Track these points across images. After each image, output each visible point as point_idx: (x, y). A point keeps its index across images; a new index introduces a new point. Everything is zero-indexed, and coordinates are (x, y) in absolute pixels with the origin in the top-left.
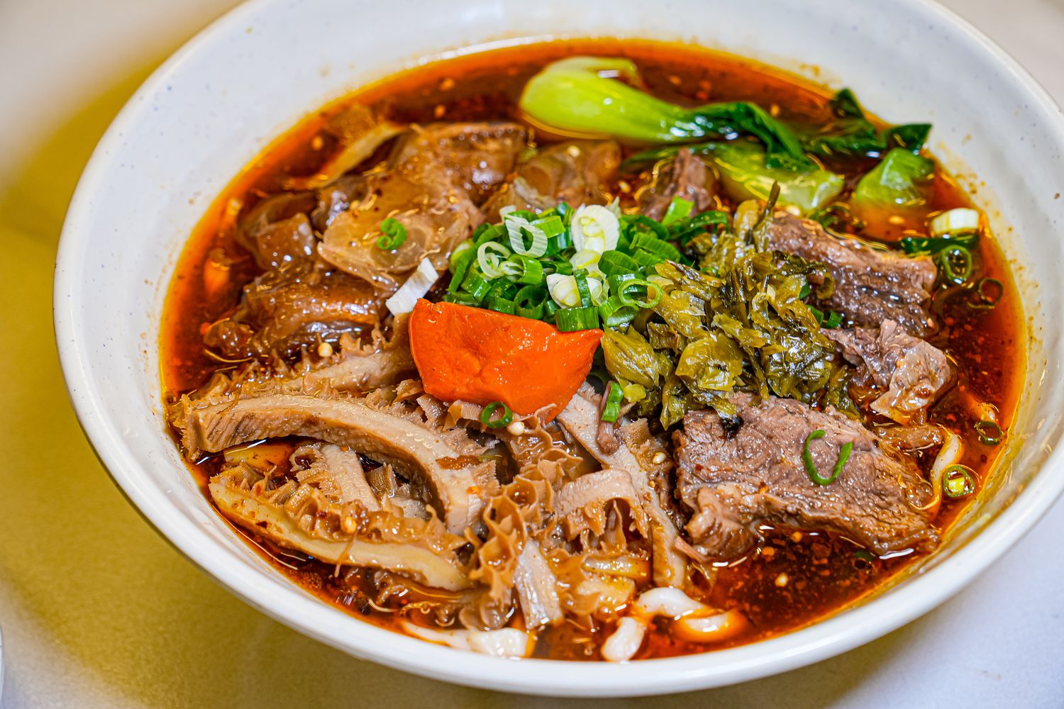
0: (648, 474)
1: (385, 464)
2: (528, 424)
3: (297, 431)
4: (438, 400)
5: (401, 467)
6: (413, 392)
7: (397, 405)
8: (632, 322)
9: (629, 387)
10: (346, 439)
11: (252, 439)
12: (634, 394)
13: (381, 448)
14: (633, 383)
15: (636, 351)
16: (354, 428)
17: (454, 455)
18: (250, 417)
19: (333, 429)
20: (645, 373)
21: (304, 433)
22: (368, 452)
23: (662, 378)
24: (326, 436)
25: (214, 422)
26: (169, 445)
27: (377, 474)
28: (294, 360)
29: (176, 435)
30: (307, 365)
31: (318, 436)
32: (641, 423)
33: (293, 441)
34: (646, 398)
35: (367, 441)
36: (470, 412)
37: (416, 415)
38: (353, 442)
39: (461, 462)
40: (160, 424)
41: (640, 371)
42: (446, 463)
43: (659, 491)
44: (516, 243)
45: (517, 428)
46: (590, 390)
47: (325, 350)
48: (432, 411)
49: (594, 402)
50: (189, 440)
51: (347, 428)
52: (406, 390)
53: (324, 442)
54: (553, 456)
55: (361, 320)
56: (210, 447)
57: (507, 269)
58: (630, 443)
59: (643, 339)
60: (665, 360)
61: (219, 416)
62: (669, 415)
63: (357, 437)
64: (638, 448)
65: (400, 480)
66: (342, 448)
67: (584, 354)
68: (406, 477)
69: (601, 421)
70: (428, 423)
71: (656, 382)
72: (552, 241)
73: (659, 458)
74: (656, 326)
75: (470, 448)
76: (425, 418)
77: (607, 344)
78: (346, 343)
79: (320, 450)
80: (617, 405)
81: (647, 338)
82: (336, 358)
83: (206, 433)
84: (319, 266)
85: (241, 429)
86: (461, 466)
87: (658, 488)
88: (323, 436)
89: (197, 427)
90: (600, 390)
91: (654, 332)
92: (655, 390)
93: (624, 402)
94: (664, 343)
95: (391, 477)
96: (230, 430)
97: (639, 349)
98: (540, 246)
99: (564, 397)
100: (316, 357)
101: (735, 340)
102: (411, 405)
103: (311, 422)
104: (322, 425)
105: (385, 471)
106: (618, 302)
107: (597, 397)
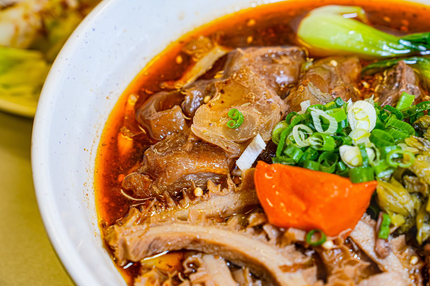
0: (409, 271)
1: (244, 268)
2: (335, 242)
3: (187, 246)
4: (277, 227)
5: (254, 269)
6: (260, 221)
7: (250, 230)
8: (392, 175)
9: (394, 216)
10: (218, 251)
11: (158, 252)
12: (398, 221)
13: (241, 258)
14: (397, 213)
15: (398, 194)
16: (224, 246)
17: (289, 263)
18: (158, 239)
19: (209, 245)
20: (405, 208)
21: (191, 247)
22: (232, 260)
23: (415, 210)
24: (205, 250)
25: (136, 243)
26: (106, 255)
27: (239, 273)
28: (178, 198)
29: (111, 250)
30: (187, 199)
31: (200, 249)
32: (401, 238)
33: (184, 252)
34: (405, 224)
35: (232, 253)
36: (299, 235)
37: (262, 236)
38: (222, 253)
39: (294, 268)
40: (100, 243)
41: (401, 206)
42: (285, 269)
43: (417, 282)
44: (318, 126)
45: (329, 244)
46: (368, 217)
47: (199, 192)
48: (273, 233)
49: (371, 225)
50: (119, 253)
51: (219, 245)
52: (255, 220)
53: (203, 253)
54: (352, 263)
55: (218, 172)
56: (133, 258)
57: (312, 141)
58: (395, 251)
59: (401, 187)
60: (416, 199)
61: (139, 240)
62: (422, 234)
63: (225, 251)
64: (401, 254)
65: (255, 278)
66: (216, 257)
67: (367, 197)
68: (257, 275)
69: (377, 237)
70: (271, 242)
71: (413, 214)
72: (339, 124)
73: (415, 260)
74: (410, 178)
75: (299, 259)
76: (268, 238)
77: (380, 190)
78: (211, 186)
79: (202, 258)
80: (387, 227)
81: (404, 185)
82: (206, 197)
83: (131, 250)
84: (191, 138)
85: (152, 246)
86: (295, 271)
87: (416, 280)
88: (203, 249)
89: (125, 246)
90: (375, 217)
91: (408, 181)
92: (411, 218)
93: (391, 226)
94: (416, 189)
95: (249, 275)
96: (146, 247)
97: (401, 193)
98: (333, 129)
100: (192, 196)
102: (259, 229)
103: (196, 241)
104: (203, 243)
105: (244, 272)
106: (386, 163)
107: (373, 222)
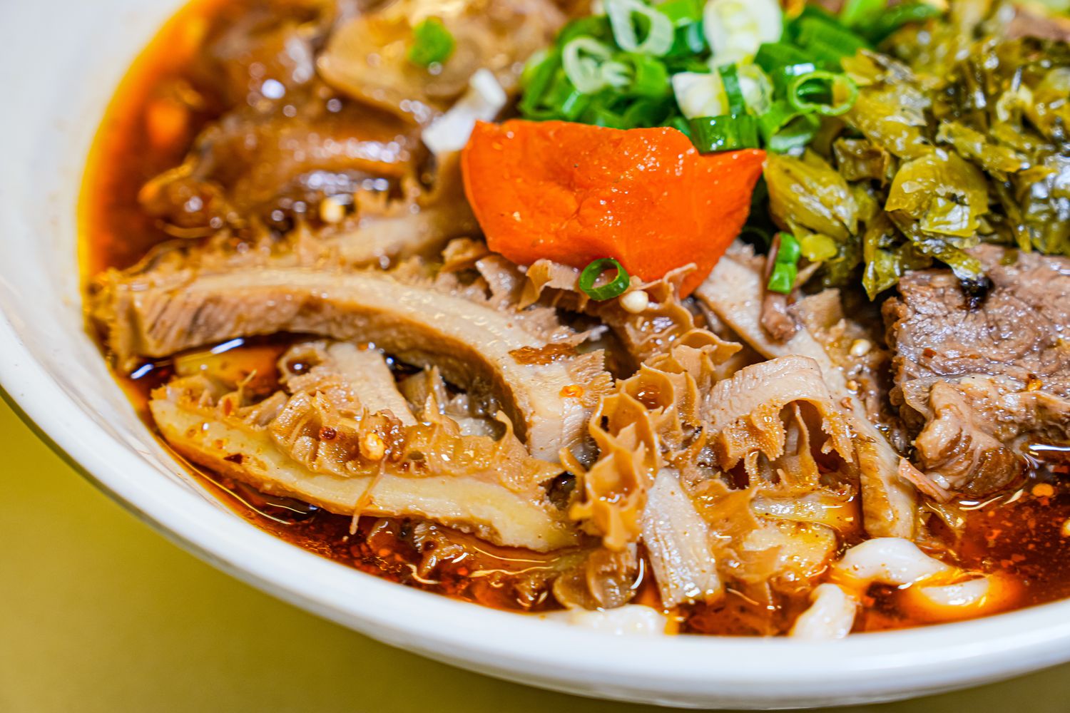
0: (846, 371)
1: (427, 367)
2: (653, 295)
3: (288, 324)
4: (509, 264)
5: (453, 370)
6: (470, 254)
7: (446, 278)
8: (808, 145)
9: (810, 238)
10: (366, 331)
11: (219, 336)
12: (819, 250)
13: (421, 341)
14: (813, 231)
15: (818, 181)
16: (377, 313)
17: (538, 345)
18: (215, 300)
19: (344, 317)
20: (835, 217)
21: (300, 326)
22: (401, 351)
23: (861, 225)
24: (336, 332)
25: (159, 308)
26: (90, 350)
27: (417, 382)
28: (285, 229)
29: (100, 334)
30: (304, 233)
31: (321, 330)
32: (828, 297)
33: (281, 339)
34: (836, 257)
35: (400, 332)
36: (562, 278)
37: (474, 290)
38: (376, 335)
39: (549, 353)
41: (826, 212)
42: (524, 356)
43: (863, 396)
44: (625, 37)
45: (636, 300)
46: (747, 250)
47: (332, 210)
48: (501, 282)
49: (753, 268)
50: (120, 341)
51: (367, 314)
52: (457, 253)
53: (331, 339)
54: (695, 342)
55: (385, 169)
56: (154, 348)
57: (612, 75)
58: (813, 326)
59: (827, 166)
60: (866, 196)
61: (166, 298)
62: (876, 276)
63: (383, 327)
64: (827, 332)
65: (452, 390)
66: (361, 346)
67: (738, 189)
68: (462, 386)
69: (767, 292)
70: (493, 300)
71: (853, 228)
72: (680, 33)
73: (862, 347)
74: (850, 144)
75: (563, 335)
76: (489, 294)
77: (771, 170)
78: (364, 200)
79: (326, 350)
80: (792, 266)
81: (835, 166)
82: (349, 223)
83: (146, 324)
84: (322, 92)
85: (201, 321)
86: (549, 360)
87: (862, 391)
88: (329, 328)
89: (132, 317)
90: (762, 249)
91: (846, 154)
92: (853, 243)
93: (802, 262)
94: (863, 169)
95: (438, 385)
96: (184, 321)
97: (824, 179)
98: (661, 39)
99: (708, 257)
100: (317, 223)
101: (974, 162)
102: (467, 275)
103: (311, 306)
104: (328, 312)
105: (428, 377)
106: (789, 108)
107: (759, 260)
